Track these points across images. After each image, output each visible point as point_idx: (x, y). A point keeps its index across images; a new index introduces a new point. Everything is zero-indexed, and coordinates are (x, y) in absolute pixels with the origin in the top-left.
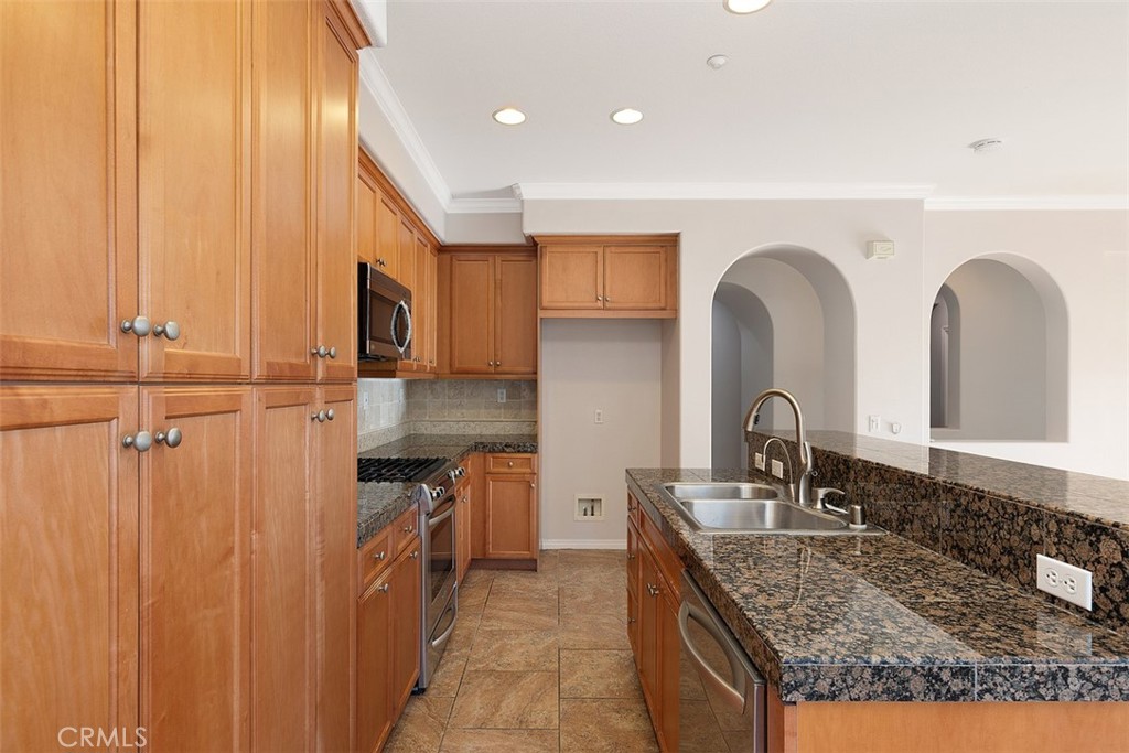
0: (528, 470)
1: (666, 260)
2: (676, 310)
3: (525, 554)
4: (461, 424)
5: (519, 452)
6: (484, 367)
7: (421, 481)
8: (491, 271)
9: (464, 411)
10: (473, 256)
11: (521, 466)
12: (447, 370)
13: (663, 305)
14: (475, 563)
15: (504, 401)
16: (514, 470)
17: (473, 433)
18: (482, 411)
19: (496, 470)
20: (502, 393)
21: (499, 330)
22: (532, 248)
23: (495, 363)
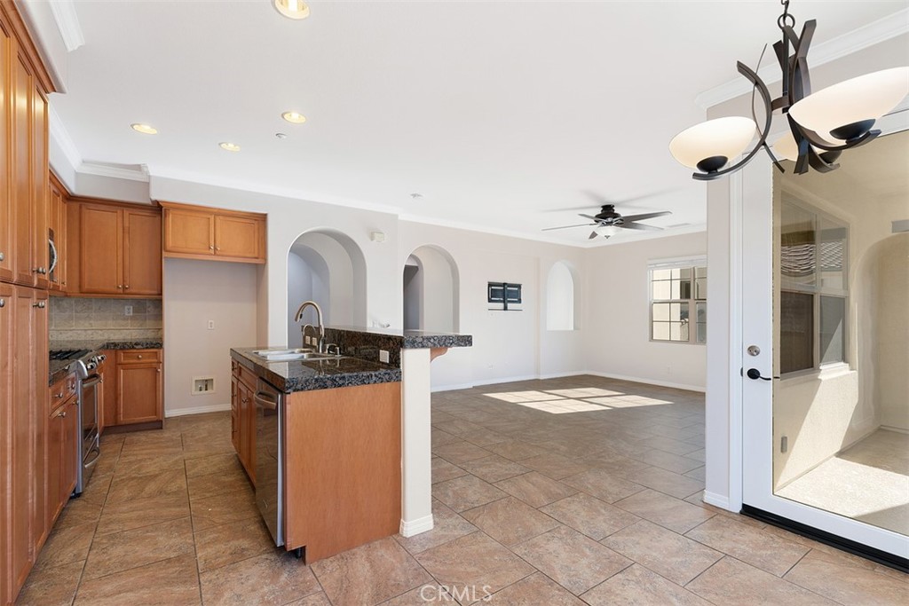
0: (156, 360)
1: (259, 229)
2: (265, 258)
3: (153, 418)
4: (90, 332)
5: (147, 348)
6: (114, 290)
7: (78, 358)
8: (120, 219)
9: (91, 322)
10: (103, 207)
11: (149, 357)
12: (76, 290)
13: (256, 256)
14: (107, 430)
15: (131, 314)
16: (142, 361)
17: (102, 338)
18: (110, 322)
19: (126, 361)
20: (129, 309)
21: (127, 263)
22: (158, 209)
23: (124, 286)
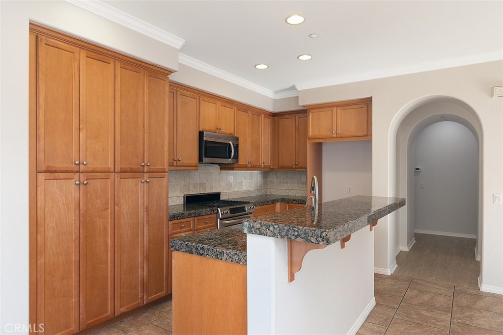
1: (367, 111)
2: (371, 136)
4: (287, 191)
5: (299, 203)
6: (291, 165)
8: (294, 122)
9: (289, 185)
12: (276, 167)
13: (366, 134)
15: (305, 181)
17: (292, 195)
18: (296, 185)
21: (297, 148)
22: (304, 112)
23: (296, 163)
